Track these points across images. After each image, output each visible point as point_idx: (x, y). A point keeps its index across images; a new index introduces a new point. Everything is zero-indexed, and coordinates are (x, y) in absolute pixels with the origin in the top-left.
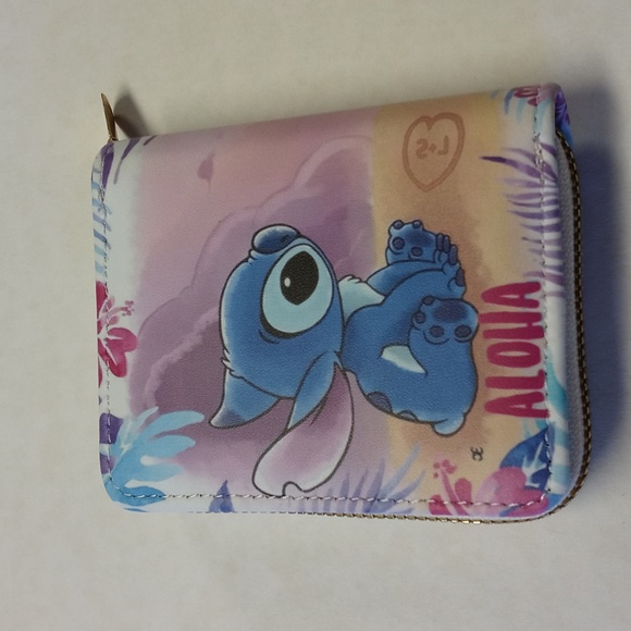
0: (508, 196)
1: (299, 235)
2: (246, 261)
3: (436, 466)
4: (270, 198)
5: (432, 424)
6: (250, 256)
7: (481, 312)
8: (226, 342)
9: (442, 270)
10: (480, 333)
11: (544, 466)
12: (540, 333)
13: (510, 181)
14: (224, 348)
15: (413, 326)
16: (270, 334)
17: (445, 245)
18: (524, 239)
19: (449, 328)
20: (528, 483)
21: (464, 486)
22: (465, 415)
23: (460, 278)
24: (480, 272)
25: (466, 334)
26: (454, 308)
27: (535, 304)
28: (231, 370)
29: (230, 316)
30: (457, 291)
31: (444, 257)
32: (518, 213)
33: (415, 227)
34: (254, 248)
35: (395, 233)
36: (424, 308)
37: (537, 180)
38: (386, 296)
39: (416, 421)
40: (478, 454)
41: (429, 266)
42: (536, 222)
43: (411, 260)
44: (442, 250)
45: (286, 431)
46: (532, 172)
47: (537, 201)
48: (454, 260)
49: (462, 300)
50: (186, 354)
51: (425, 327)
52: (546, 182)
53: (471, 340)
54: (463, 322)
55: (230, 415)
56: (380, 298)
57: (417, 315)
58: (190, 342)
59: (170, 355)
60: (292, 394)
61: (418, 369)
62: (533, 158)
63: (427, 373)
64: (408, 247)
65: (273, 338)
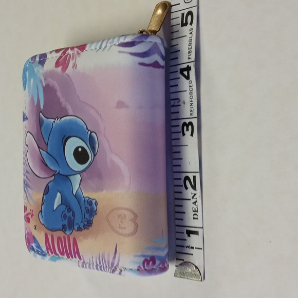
0: (104, 253)
1: (95, 155)
2: (87, 129)
5: (41, 211)
6: (88, 131)
7: (70, 236)
8: (63, 119)
9: (82, 221)
10: (65, 235)
13: (109, 255)
14: (61, 118)
15: (66, 207)
19: (66, 222)
22: (44, 225)
23: (80, 229)
24: (81, 238)
25: (64, 229)
28: (54, 122)
30: (76, 227)
31: (86, 223)
32: (99, 256)
33: (95, 211)
34: (91, 133)
35: (94, 202)
36: (71, 212)
38: (75, 196)
39: (42, 205)
41: (83, 216)
43: (85, 208)
46: (113, 264)
48: (85, 227)
49: (73, 229)
50: (59, 99)
51: (66, 212)
53: (63, 231)
54: (67, 228)
56: (74, 193)
57: (70, 209)
61: (55, 208)
63: (54, 211)
64: (89, 207)
65: (63, 142)
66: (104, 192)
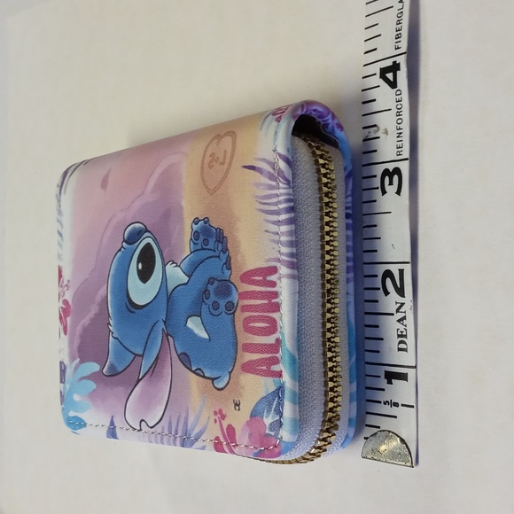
0: (256, 197)
1: (147, 231)
2: (120, 250)
3: (215, 413)
4: (133, 202)
5: (213, 380)
6: (122, 247)
7: (240, 291)
8: (110, 311)
9: (219, 257)
10: (239, 308)
11: (278, 418)
12: (277, 307)
13: (258, 185)
14: (109, 316)
15: (203, 301)
16: (132, 306)
17: (221, 238)
18: (267, 231)
19: (222, 304)
20: (267, 432)
21: (231, 429)
22: (230, 373)
23: (228, 264)
24: (239, 258)
25: (231, 308)
26: (225, 288)
27: (273, 284)
28: (112, 333)
29: (113, 292)
31: (220, 246)
32: (263, 211)
33: (205, 223)
34: (124, 241)
35: (195, 227)
36: (209, 287)
37: (274, 183)
38: (190, 277)
39: (204, 377)
40: (237, 405)
42: (275, 218)
43: (203, 249)
44: (219, 241)
45: (139, 381)
46: (271, 177)
47: (275, 200)
48: (225, 250)
49: (229, 281)
51: (209, 302)
52: (281, 185)
53: (233, 313)
54: (229, 299)
55: (112, 367)
56: (185, 279)
57: (205, 293)
58: (94, 310)
59: (84, 320)
60: (141, 353)
61: (205, 335)
62: (273, 165)
63: (210, 339)
64: (202, 238)
65: (133, 310)
66: (184, 203)
